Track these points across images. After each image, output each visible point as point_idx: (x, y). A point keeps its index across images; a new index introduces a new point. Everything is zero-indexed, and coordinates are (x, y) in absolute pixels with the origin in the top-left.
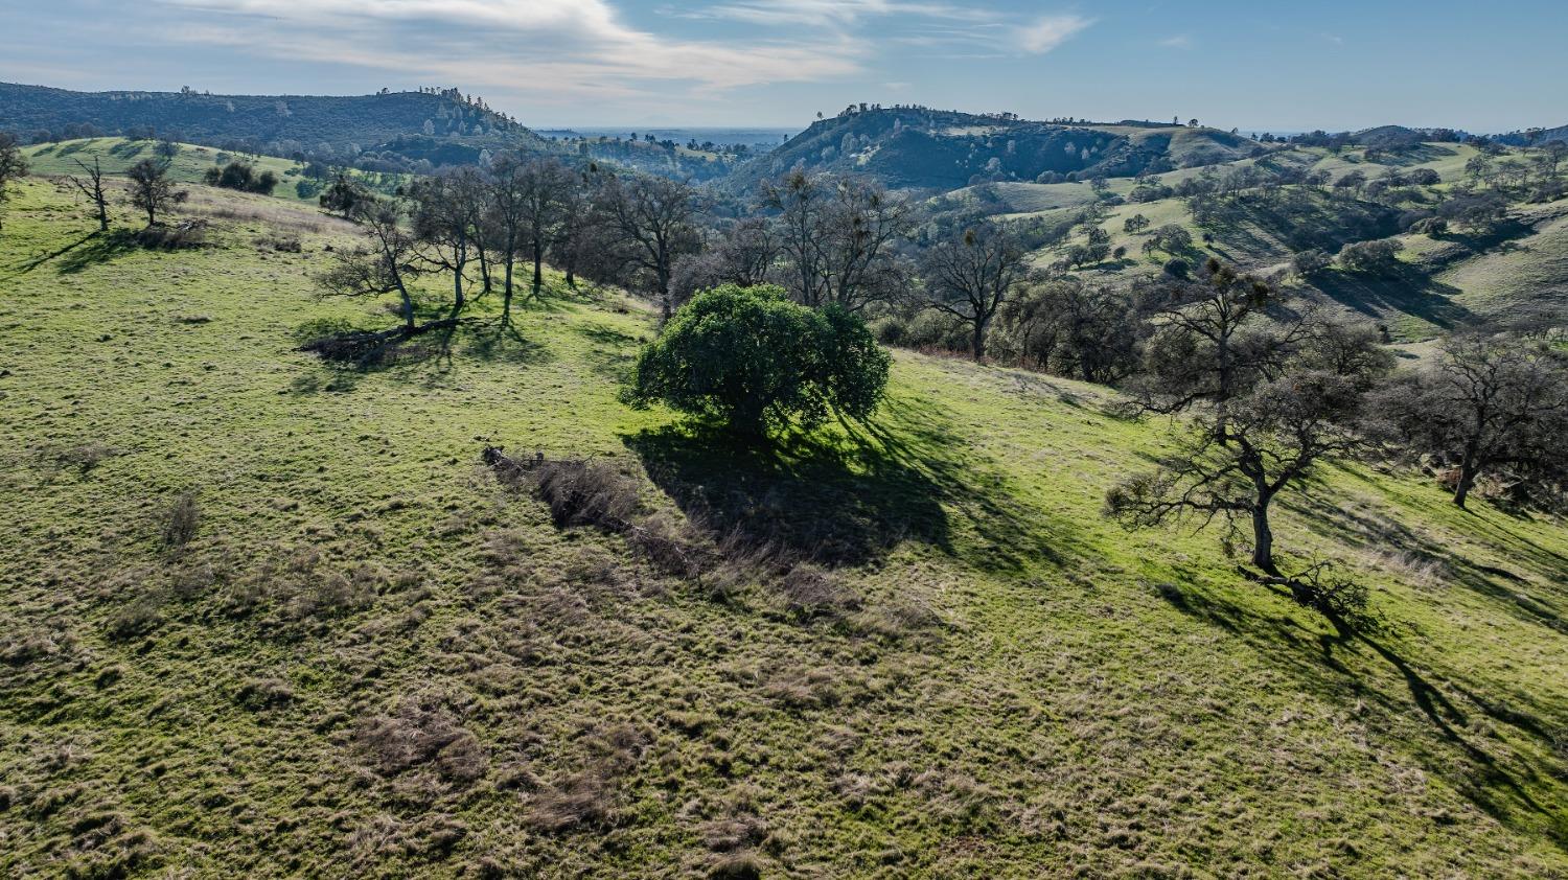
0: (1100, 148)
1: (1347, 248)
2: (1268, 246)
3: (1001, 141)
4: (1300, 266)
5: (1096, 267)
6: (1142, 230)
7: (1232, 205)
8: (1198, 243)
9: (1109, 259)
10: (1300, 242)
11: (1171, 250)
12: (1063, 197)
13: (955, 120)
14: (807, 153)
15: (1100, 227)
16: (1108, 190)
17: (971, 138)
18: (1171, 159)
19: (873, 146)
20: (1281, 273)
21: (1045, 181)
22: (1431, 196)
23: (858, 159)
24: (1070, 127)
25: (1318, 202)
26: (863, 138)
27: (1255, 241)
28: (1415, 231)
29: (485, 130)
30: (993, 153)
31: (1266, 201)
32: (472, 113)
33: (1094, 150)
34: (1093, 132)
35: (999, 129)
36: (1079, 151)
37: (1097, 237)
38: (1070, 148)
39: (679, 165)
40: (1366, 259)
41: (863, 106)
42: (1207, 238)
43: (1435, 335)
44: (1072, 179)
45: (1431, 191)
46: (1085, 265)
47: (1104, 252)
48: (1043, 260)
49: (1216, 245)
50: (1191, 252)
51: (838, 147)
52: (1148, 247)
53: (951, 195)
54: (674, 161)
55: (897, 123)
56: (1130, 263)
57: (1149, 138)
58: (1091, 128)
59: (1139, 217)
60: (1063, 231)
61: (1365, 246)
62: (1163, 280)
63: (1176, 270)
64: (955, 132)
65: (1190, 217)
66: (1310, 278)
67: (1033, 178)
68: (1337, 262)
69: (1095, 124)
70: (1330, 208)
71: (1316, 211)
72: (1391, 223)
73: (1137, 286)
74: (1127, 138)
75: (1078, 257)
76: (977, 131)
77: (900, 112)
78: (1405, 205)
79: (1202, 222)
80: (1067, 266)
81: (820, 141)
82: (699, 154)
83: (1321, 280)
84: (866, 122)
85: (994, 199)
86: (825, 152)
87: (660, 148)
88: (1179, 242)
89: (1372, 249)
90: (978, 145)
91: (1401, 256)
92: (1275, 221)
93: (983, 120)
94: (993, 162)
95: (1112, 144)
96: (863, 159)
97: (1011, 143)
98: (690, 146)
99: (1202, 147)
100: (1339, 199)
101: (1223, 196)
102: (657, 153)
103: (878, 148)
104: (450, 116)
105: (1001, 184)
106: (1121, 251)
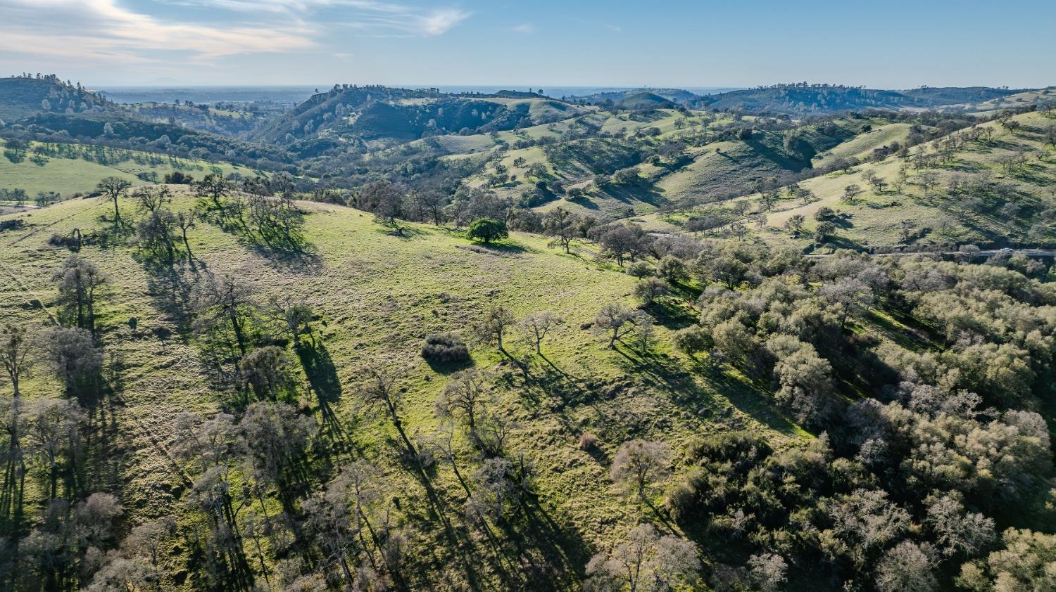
0: (492, 112)
1: (617, 172)
2: (583, 171)
3: (434, 108)
4: (597, 182)
5: (503, 186)
6: (523, 165)
7: (565, 151)
8: (551, 172)
9: (509, 181)
10: (598, 169)
11: (538, 176)
12: (476, 144)
13: (404, 95)
14: (314, 117)
15: (502, 163)
16: (499, 139)
17: (416, 107)
18: (531, 118)
19: (357, 113)
20: (589, 186)
21: (464, 134)
22: (656, 143)
23: (348, 121)
24: (473, 100)
25: (605, 148)
26: (349, 106)
27: (577, 169)
28: (647, 162)
30: (431, 116)
31: (581, 148)
33: (488, 113)
34: (486, 102)
35: (432, 101)
36: (480, 114)
37: (501, 170)
38: (475, 112)
39: (214, 122)
40: (626, 178)
41: (351, 86)
42: (554, 168)
43: (654, 211)
44: (479, 132)
45: (656, 140)
46: (497, 185)
47: (506, 177)
48: (474, 183)
49: (559, 172)
50: (547, 176)
51: (334, 113)
52: (527, 174)
53: (413, 144)
54: (210, 119)
55: (369, 97)
56: (520, 183)
57: (519, 106)
58: (485, 100)
59: (521, 158)
60: (482, 166)
61: (625, 171)
62: (536, 191)
63: (541, 186)
64: (406, 103)
65: (545, 158)
66: (602, 187)
67: (457, 131)
68: (613, 179)
69: (487, 96)
70: (610, 151)
71: (603, 152)
72: (637, 158)
73: (525, 196)
74: (506, 106)
75: (493, 181)
76: (419, 102)
77: (370, 89)
78: (644, 148)
79: (552, 160)
80: (488, 186)
81: (321, 109)
82: (226, 113)
83: (607, 189)
84: (352, 95)
85: (438, 146)
86: (325, 116)
87: (199, 110)
88: (542, 173)
89: (628, 173)
90: (421, 111)
91: (641, 175)
92: (587, 159)
93: (421, 93)
94: (431, 122)
95: (498, 110)
96: (352, 121)
97: (440, 110)
98: (217, 108)
99: (547, 111)
100: (614, 146)
101: (560, 146)
102: (197, 113)
103: (360, 114)
104: (59, 95)
105: (441, 137)
106: (514, 177)
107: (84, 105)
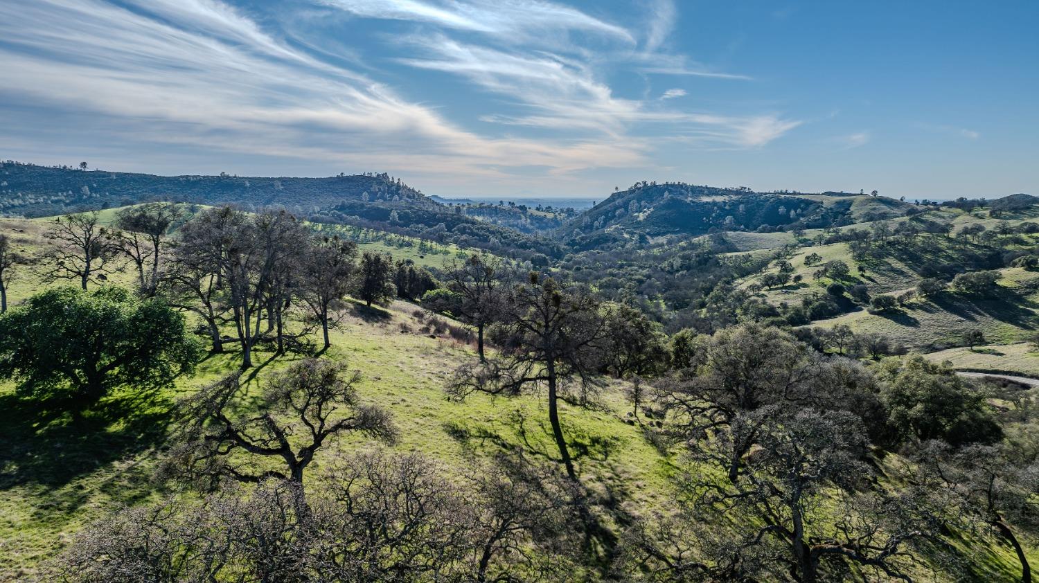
0: (803, 209)
1: (958, 277)
2: (902, 273)
3: (735, 205)
4: (924, 288)
5: (781, 288)
6: (818, 264)
7: (881, 247)
8: (854, 272)
9: (791, 283)
10: (928, 273)
11: (834, 277)
12: (771, 241)
13: (706, 192)
14: (606, 213)
15: (788, 262)
16: (804, 237)
17: (715, 203)
18: (852, 216)
19: (648, 209)
20: (909, 294)
21: (761, 232)
22: (1031, 241)
23: (638, 217)
24: (783, 196)
25: (943, 244)
26: (643, 203)
27: (893, 270)
28: (1014, 265)
29: (401, 198)
30: (728, 213)
31: (906, 245)
32: (393, 188)
33: (799, 211)
34: (798, 199)
35: (734, 197)
36: (788, 211)
37: (786, 269)
38: (782, 210)
39: (529, 221)
40: (973, 285)
41: (645, 183)
42: (861, 269)
44: (781, 230)
45: (1030, 237)
46: (773, 287)
47: (787, 278)
48: (743, 284)
49: (868, 274)
50: (849, 279)
51: (626, 209)
52: (818, 275)
53: (695, 240)
54: (526, 218)
55: (666, 194)
56: (804, 285)
57: (837, 203)
58: (797, 197)
59: (815, 255)
60: (764, 264)
61: (973, 275)
62: (825, 297)
63: (835, 291)
64: (705, 199)
65: (850, 255)
66: (930, 297)
67: (754, 229)
68: (951, 287)
69: (803, 194)
70: (952, 248)
71: (940, 250)
72: (998, 260)
73: (807, 303)
74: (822, 203)
75: (770, 282)
76: (719, 199)
77: (668, 187)
78: (1010, 247)
79: (859, 258)
80: (759, 288)
81: (615, 206)
82: (542, 214)
83: (939, 300)
84: (647, 193)
85: (724, 242)
86: (618, 212)
87: (518, 210)
88: (839, 272)
89: (978, 278)
90: (720, 208)
91: (1000, 283)
92: (911, 257)
93: (726, 192)
94: (728, 219)
95: (812, 207)
96: (642, 217)
97: (741, 207)
98: (538, 209)
99: (874, 209)
100: (959, 243)
101: (875, 241)
102: (515, 213)
103: (652, 209)
104: (380, 190)
105: (730, 233)
106: (798, 278)
107: (396, 197)
